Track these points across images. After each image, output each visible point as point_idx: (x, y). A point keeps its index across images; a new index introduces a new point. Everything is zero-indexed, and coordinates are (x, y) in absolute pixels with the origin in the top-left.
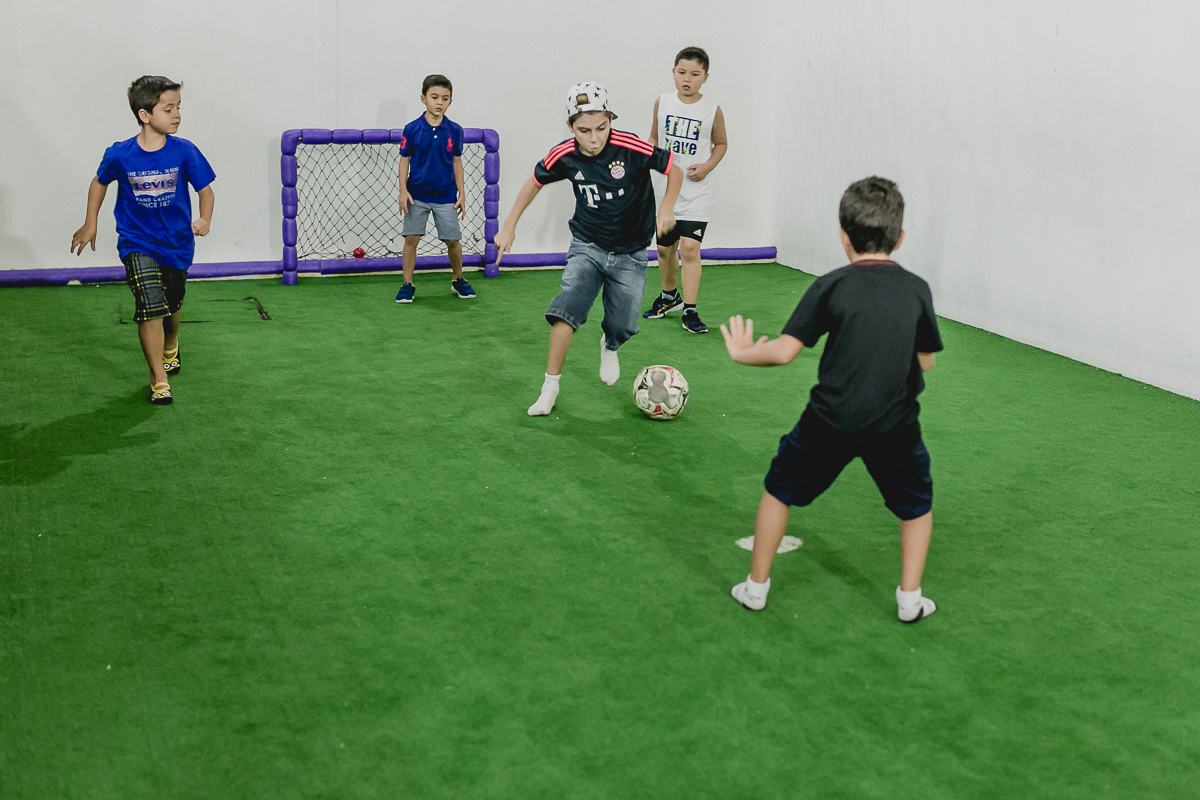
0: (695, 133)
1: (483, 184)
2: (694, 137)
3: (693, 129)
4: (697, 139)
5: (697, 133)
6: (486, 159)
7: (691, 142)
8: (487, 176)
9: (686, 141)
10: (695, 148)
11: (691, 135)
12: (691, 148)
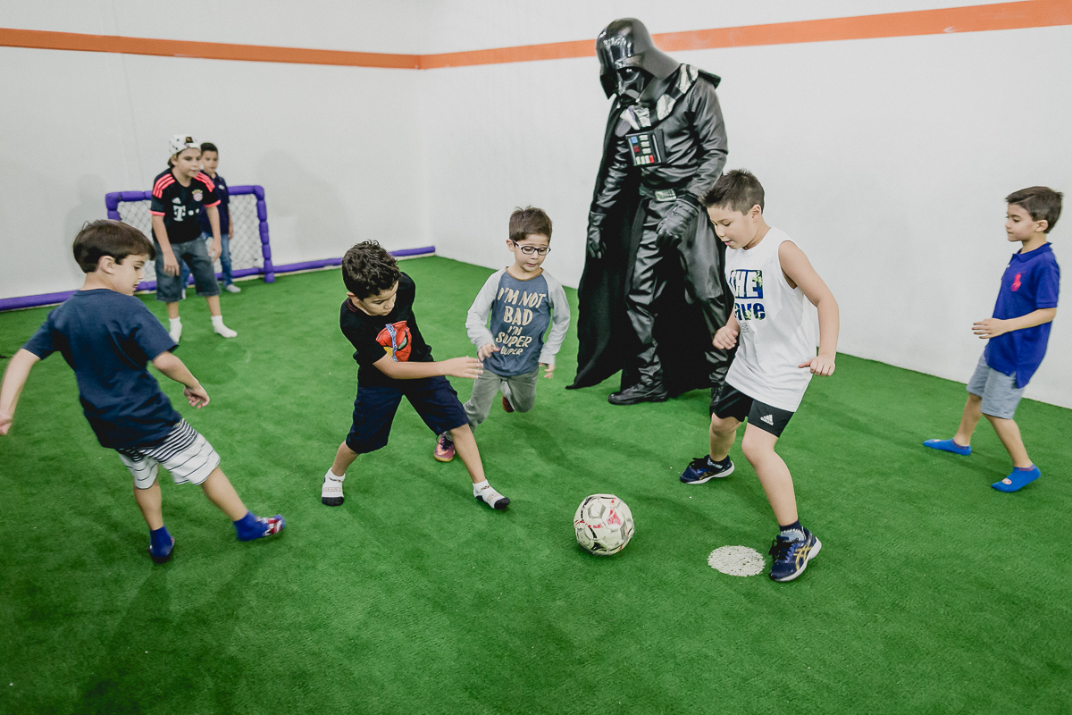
0: (755, 289)
1: (257, 222)
2: (756, 294)
3: (751, 285)
4: (760, 296)
5: (759, 289)
6: (258, 205)
7: (753, 302)
8: (259, 216)
9: (746, 302)
10: (762, 309)
11: (751, 293)
12: (756, 312)
